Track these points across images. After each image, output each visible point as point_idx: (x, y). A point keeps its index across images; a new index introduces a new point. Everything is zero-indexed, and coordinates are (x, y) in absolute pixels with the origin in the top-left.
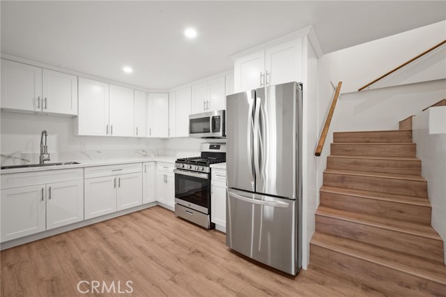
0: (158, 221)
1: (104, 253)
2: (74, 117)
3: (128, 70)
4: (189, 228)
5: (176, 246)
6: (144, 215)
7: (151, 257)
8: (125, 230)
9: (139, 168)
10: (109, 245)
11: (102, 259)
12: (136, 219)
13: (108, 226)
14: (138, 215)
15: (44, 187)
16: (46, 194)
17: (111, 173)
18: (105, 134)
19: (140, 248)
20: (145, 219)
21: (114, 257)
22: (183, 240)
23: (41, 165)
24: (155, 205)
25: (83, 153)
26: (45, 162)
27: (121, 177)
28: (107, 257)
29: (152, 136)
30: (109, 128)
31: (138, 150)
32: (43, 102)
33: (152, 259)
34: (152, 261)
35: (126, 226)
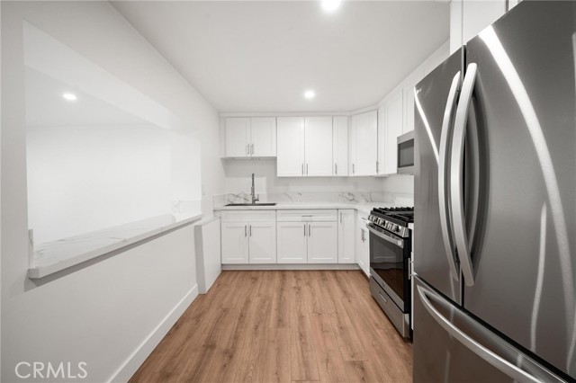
0: (345, 292)
1: (270, 305)
2: (275, 159)
3: (309, 95)
4: (377, 322)
5: (339, 338)
6: (336, 277)
7: (302, 336)
8: (305, 289)
9: (333, 216)
10: (280, 297)
11: (264, 311)
12: (324, 279)
13: (295, 277)
14: (330, 275)
15: (246, 224)
16: (248, 231)
17: (300, 218)
18: (301, 175)
19: (301, 317)
20: (333, 283)
21: (273, 314)
22: (354, 336)
23: (253, 204)
24: (357, 268)
25: (285, 194)
26: (256, 202)
27: (312, 224)
28: (269, 311)
29: (356, 174)
30: (305, 167)
31: (343, 193)
32: (251, 148)
33: (301, 339)
34: (298, 341)
35: (308, 284)
